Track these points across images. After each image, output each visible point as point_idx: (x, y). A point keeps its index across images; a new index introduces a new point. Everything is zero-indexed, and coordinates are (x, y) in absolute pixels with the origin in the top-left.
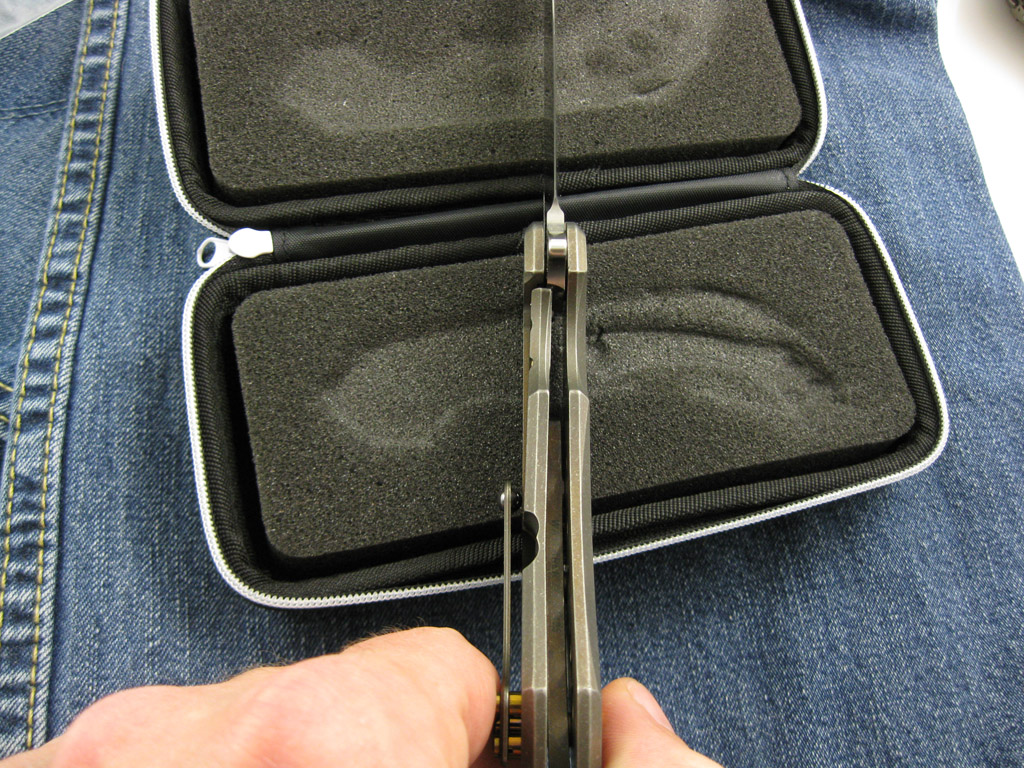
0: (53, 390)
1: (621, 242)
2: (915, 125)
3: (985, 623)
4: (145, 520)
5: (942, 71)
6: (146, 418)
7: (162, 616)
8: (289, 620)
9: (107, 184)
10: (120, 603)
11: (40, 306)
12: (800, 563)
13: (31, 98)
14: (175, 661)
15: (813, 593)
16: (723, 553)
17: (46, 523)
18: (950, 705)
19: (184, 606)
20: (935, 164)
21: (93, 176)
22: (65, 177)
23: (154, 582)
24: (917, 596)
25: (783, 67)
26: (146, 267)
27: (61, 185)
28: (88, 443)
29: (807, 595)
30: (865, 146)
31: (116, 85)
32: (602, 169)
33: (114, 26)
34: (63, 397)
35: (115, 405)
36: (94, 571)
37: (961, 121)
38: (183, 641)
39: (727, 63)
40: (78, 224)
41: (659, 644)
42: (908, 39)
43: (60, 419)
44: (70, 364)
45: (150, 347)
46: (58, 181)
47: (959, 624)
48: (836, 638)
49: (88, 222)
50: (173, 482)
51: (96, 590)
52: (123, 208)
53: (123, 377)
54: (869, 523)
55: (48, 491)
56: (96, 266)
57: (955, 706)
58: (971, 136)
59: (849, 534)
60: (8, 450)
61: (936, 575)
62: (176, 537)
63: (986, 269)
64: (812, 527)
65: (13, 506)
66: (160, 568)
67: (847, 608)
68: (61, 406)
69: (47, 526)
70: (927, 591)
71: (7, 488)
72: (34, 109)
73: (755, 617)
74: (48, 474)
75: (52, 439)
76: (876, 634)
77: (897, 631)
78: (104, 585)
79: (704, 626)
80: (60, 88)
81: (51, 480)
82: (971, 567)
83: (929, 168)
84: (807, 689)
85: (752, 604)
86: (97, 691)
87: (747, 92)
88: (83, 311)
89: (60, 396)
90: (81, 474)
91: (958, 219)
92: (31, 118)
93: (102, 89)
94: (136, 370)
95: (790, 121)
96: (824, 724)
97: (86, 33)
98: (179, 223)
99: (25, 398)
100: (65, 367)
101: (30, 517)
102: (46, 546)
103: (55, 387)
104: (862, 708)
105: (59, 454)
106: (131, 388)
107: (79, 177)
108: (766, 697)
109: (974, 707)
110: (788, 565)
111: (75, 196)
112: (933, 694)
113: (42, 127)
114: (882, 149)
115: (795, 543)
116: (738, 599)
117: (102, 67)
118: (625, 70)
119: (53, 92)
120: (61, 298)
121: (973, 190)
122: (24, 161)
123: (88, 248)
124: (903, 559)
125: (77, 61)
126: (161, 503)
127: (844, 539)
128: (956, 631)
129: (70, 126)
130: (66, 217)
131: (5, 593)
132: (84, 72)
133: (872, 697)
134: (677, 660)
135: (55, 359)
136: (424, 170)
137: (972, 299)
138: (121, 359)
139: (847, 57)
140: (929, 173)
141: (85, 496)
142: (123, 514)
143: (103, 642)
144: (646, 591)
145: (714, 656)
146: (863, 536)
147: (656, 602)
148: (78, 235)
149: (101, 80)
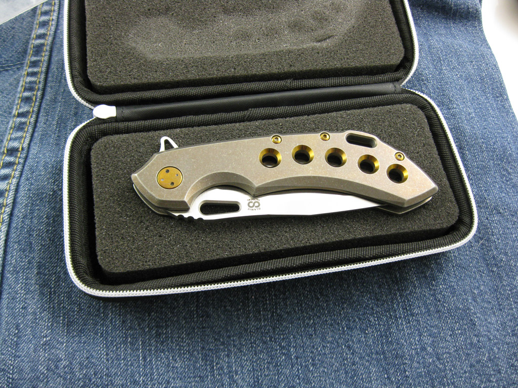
0: (3, 206)
1: (301, 118)
2: (470, 68)
3: (509, 336)
4: (47, 275)
5: (485, 40)
6: (51, 222)
7: (52, 325)
8: (122, 329)
9: (41, 103)
10: (30, 317)
11: (1, 164)
12: (405, 302)
13: (7, 61)
14: (57, 348)
15: (413, 318)
16: (363, 296)
18: (490, 381)
19: (65, 320)
20: (481, 88)
21: (34, 99)
22: (20, 100)
23: (49, 307)
24: (471, 320)
25: (395, 29)
27: (18, 104)
28: (20, 234)
29: (409, 320)
30: (442, 79)
31: (49, 54)
32: (293, 80)
33: (50, 24)
35: (36, 214)
36: (18, 300)
37: (495, 66)
38: (63, 338)
39: (364, 27)
40: (25, 123)
41: (327, 346)
42: (466, 24)
43: (6, 221)
44: (14, 193)
45: (57, 185)
46: (17, 102)
47: (495, 336)
48: (426, 343)
49: (30, 122)
51: (18, 310)
52: (48, 115)
53: (41, 201)
54: (444, 279)
56: (32, 144)
57: (493, 382)
58: (500, 73)
61: (482, 308)
62: (63, 284)
63: (509, 143)
66: (53, 300)
67: (431, 327)
68: (7, 214)
70: (477, 317)
72: (9, 66)
73: (380, 332)
76: (448, 341)
77: (460, 340)
78: (22, 308)
79: (352, 336)
82: (501, 305)
83: (477, 90)
84: (408, 372)
85: (379, 324)
86: (14, 363)
87: (375, 41)
88: (23, 167)
89: (7, 209)
90: (15, 249)
91: (493, 117)
92: (7, 70)
93: (42, 56)
94: (48, 196)
95: (398, 57)
97: (36, 28)
100: (11, 194)
103: (5, 204)
105: (4, 239)
106: (45, 206)
107: (27, 100)
108: (386, 376)
109: (504, 383)
110: (399, 303)
111: (24, 109)
112: (480, 375)
113: (12, 75)
114: (452, 81)
115: (403, 291)
116: (371, 322)
117: (43, 45)
118: (309, 30)
119: (19, 58)
120: (12, 160)
121: (501, 102)
123: (28, 135)
124: (463, 300)
125: (31, 42)
126: (57, 266)
127: (430, 288)
128: (493, 339)
129: (25, 75)
130: (19, 120)
132: (34, 47)
133: (445, 377)
134: (336, 355)
135: (6, 190)
137: (501, 160)
138: (40, 191)
139: (433, 34)
140: (477, 93)
141: (16, 261)
142: (36, 271)
143: (19, 337)
144: (320, 317)
145: (357, 353)
146: (441, 287)
147: (325, 323)
148: (23, 128)
149: (42, 51)
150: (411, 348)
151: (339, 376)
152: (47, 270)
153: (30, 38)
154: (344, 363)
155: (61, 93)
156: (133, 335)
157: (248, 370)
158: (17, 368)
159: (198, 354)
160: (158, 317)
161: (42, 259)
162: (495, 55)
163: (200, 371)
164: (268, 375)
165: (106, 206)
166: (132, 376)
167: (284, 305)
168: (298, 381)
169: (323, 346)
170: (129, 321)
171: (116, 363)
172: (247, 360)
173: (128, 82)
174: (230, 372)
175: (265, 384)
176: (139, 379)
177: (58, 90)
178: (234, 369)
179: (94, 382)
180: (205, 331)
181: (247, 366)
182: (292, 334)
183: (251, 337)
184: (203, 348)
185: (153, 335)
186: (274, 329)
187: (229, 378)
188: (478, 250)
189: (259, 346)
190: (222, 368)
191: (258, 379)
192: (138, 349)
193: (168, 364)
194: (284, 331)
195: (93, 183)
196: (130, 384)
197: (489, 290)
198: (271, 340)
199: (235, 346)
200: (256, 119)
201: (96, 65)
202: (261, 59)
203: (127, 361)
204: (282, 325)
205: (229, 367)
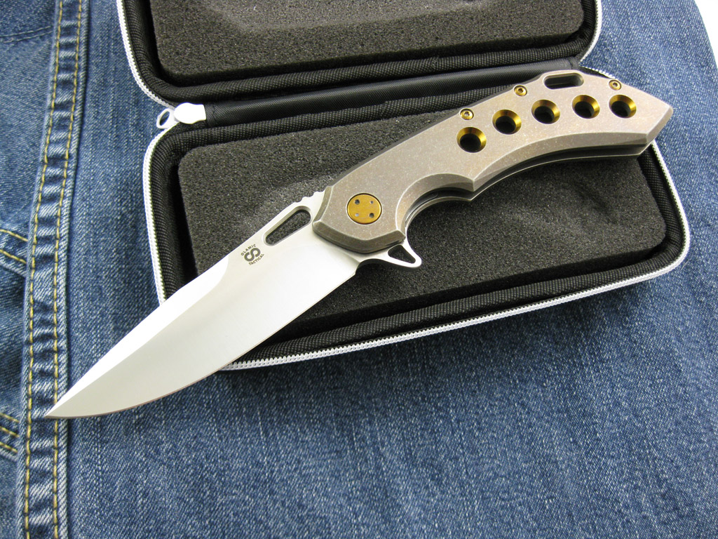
0: (56, 239)
6: (124, 257)
8: (234, 396)
9: (85, 88)
11: (43, 179)
12: (592, 345)
13: (25, 26)
15: (602, 365)
16: (537, 339)
17: (58, 335)
18: (701, 442)
20: (681, 54)
21: (75, 83)
22: (55, 84)
24: (676, 366)
26: (118, 148)
27: (53, 91)
28: (84, 277)
29: (598, 367)
30: (630, 43)
31: (86, 16)
32: (442, 57)
34: (64, 244)
35: (102, 248)
37: (699, 22)
40: (67, 118)
41: (495, 405)
43: (63, 260)
44: (67, 219)
45: (125, 205)
46: (50, 88)
47: (704, 385)
48: (619, 397)
49: (74, 117)
50: (146, 302)
52: (98, 106)
53: (106, 228)
54: (640, 314)
55: (58, 312)
56: (82, 149)
57: (704, 442)
58: (706, 33)
59: (627, 323)
60: (27, 283)
61: (688, 350)
64: (600, 319)
65: (34, 323)
67: (626, 375)
68: (63, 251)
69: (59, 337)
70: (682, 362)
71: (29, 310)
72: (27, 35)
73: (562, 384)
74: (57, 299)
75: (58, 274)
76: (647, 393)
77: (662, 391)
80: (46, 18)
81: (59, 304)
82: (712, 344)
83: (677, 57)
84: (600, 434)
85: (560, 374)
86: (101, 451)
88: (75, 182)
89: (62, 243)
90: (81, 298)
91: (698, 95)
92: (26, 41)
94: (115, 222)
95: (575, 22)
96: (613, 457)
98: (139, 115)
99: (37, 245)
100: (64, 222)
101: (47, 331)
102: (59, 351)
103: (58, 236)
104: (639, 445)
105: (64, 285)
106: (112, 236)
107: (65, 84)
108: (571, 439)
110: (584, 346)
111: (63, 98)
112: (688, 434)
113: (34, 47)
114: (644, 45)
115: (588, 330)
116: (549, 371)
119: (41, 21)
120: (58, 173)
121: (708, 73)
122: (23, 73)
123: (75, 136)
124: (665, 340)
127: (623, 326)
128: (703, 389)
129: (56, 47)
130: (57, 114)
131: (32, 385)
132: (63, 6)
133: (645, 438)
134: (508, 415)
135: (57, 216)
136: (313, 59)
137: (709, 153)
138: (104, 216)
140: (676, 61)
141: (84, 314)
144: (484, 367)
145: (533, 412)
146: (637, 324)
147: (491, 375)
148: (68, 126)
149: (76, 12)
150: (602, 403)
151: (512, 441)
152: (126, 324)
154: (518, 426)
156: (248, 403)
157: (397, 439)
158: (106, 456)
159: (332, 422)
160: (277, 378)
161: (118, 308)
162: (699, 8)
163: (335, 444)
164: (423, 445)
165: (208, 244)
166: (254, 457)
167: (437, 354)
168: (461, 451)
169: (491, 405)
170: (241, 385)
171: (232, 442)
172: (394, 427)
173: (217, 69)
174: (374, 443)
175: (420, 457)
176: (263, 460)
177: (107, 69)
178: (379, 439)
179: (207, 468)
180: (338, 392)
181: (396, 434)
182: (450, 392)
183: (397, 398)
184: (337, 415)
185: (273, 402)
186: (426, 385)
187: (374, 452)
188: (682, 275)
189: (409, 408)
190: (363, 439)
191: (410, 450)
192: (256, 422)
193: (296, 438)
194: (439, 387)
195: (187, 214)
196: (253, 467)
197: (697, 326)
198: (423, 400)
199: (377, 410)
200: (395, 115)
201: (170, 43)
202: (397, 29)
203: (245, 438)
204: (437, 380)
205: (373, 436)
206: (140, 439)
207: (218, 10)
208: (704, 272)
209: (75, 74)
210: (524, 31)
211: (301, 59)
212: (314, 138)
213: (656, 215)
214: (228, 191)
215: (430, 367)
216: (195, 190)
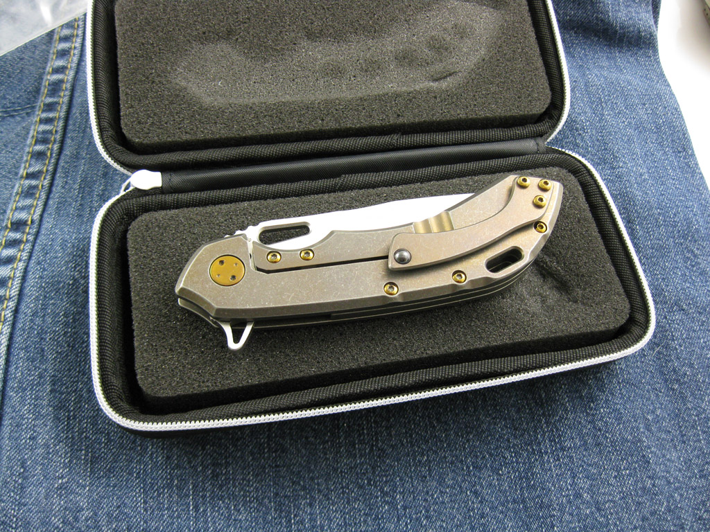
0: (6, 299)
2: (642, 112)
3: (696, 478)
4: (65, 393)
5: (662, 75)
6: (71, 321)
7: (70, 462)
8: (166, 467)
9: (58, 160)
10: (40, 451)
11: (4, 242)
12: (553, 431)
13: (13, 103)
14: (77, 494)
16: (495, 424)
19: (88, 455)
20: (656, 140)
21: (49, 154)
22: (30, 155)
23: (67, 437)
24: (644, 456)
25: (540, 63)
26: (80, 216)
27: (27, 161)
28: (27, 337)
29: (558, 455)
30: (603, 128)
31: (69, 93)
32: (403, 134)
33: (72, 54)
34: (12, 304)
35: (50, 311)
36: (24, 427)
37: (676, 109)
38: (85, 480)
39: (499, 60)
40: (36, 187)
41: (446, 492)
42: (636, 54)
43: (8, 319)
44: (19, 281)
45: (78, 270)
46: (25, 158)
47: (676, 478)
48: (581, 488)
49: (42, 186)
51: (24, 441)
52: (68, 176)
53: (57, 292)
54: (607, 401)
56: (46, 215)
58: (683, 120)
61: (658, 440)
62: (86, 406)
63: (695, 215)
64: (563, 404)
66: (73, 428)
67: (589, 465)
68: (10, 311)
70: (651, 452)
72: (15, 111)
73: (519, 472)
76: (611, 485)
77: (628, 483)
78: (30, 438)
80: (34, 97)
82: (685, 435)
83: (652, 143)
84: (558, 527)
85: (517, 462)
86: (17, 514)
87: (512, 81)
88: (33, 246)
89: (10, 303)
90: (21, 358)
91: (674, 179)
92: (13, 116)
93: (60, 96)
94: (67, 286)
95: (543, 103)
97: (52, 59)
98: (106, 186)
100: (15, 283)
103: (7, 297)
105: (6, 344)
106: (62, 300)
107: (39, 156)
110: (544, 433)
111: (36, 168)
113: (19, 123)
114: (617, 130)
115: (550, 416)
116: (506, 459)
117: (61, 81)
118: (423, 64)
119: (29, 99)
120: (18, 237)
121: (685, 158)
122: (5, 145)
123: (41, 203)
124: (633, 428)
125: (45, 78)
126: (77, 382)
127: (587, 412)
128: (674, 483)
129: (36, 121)
130: (27, 182)
132: (49, 85)
134: (459, 504)
135: (9, 278)
136: (272, 132)
137: (685, 237)
138: (56, 279)
139: (591, 66)
140: (652, 146)
141: (22, 374)
142: (49, 388)
143: (25, 478)
144: (436, 452)
145: (487, 501)
146: (602, 410)
147: (443, 460)
148: (34, 194)
149: (60, 90)
150: (561, 494)
152: (64, 387)
153: (44, 73)
155: (85, 147)
156: (181, 475)
157: (338, 524)
158: (21, 520)
159: (270, 502)
160: (215, 451)
161: (58, 371)
163: (272, 525)
165: (148, 306)
167: (387, 435)
169: (441, 492)
170: (176, 457)
171: (157, 514)
172: (336, 511)
173: (177, 138)
177: (82, 142)
178: (319, 523)
180: (279, 471)
181: (337, 519)
182: (399, 476)
183: (342, 480)
184: (277, 494)
185: (208, 477)
186: (373, 468)
188: (653, 361)
189: (353, 491)
190: (302, 522)
192: (188, 496)
193: (229, 516)
194: (387, 471)
195: (131, 276)
197: (668, 415)
198: (369, 483)
199: (320, 491)
200: (351, 188)
201: (133, 113)
202: (358, 105)
203: (172, 511)
204: (385, 462)
205: (312, 520)
206: (60, 504)
207: (183, 83)
208: (678, 358)
209: (50, 146)
210: (489, 110)
211: (260, 131)
212: (266, 208)
213: (620, 295)
214: (175, 255)
215: (379, 450)
216: (141, 253)
